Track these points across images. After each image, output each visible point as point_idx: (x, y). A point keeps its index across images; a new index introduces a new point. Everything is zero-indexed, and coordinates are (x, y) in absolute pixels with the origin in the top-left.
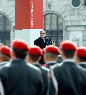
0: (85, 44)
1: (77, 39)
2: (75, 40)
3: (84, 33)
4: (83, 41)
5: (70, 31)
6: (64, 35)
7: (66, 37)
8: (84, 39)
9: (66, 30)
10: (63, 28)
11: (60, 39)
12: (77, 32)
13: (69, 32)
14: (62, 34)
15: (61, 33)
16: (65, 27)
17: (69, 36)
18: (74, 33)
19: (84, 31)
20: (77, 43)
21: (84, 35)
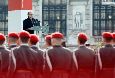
0: (87, 17)
1: (80, 13)
2: (78, 14)
3: (87, 7)
4: (86, 15)
5: (74, 5)
6: (67, 9)
7: (70, 11)
8: (86, 13)
9: (70, 5)
10: (67, 2)
11: (64, 13)
12: (80, 7)
13: (72, 7)
14: (66, 8)
15: (64, 8)
16: (69, 2)
17: (72, 10)
18: (77, 7)
19: (86, 5)
20: (80, 16)
21: (87, 9)
